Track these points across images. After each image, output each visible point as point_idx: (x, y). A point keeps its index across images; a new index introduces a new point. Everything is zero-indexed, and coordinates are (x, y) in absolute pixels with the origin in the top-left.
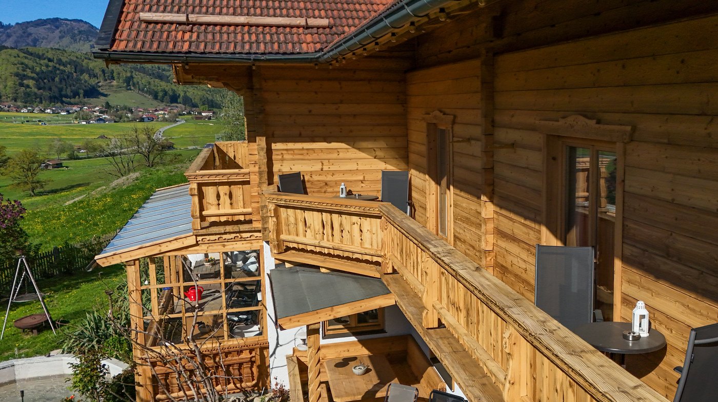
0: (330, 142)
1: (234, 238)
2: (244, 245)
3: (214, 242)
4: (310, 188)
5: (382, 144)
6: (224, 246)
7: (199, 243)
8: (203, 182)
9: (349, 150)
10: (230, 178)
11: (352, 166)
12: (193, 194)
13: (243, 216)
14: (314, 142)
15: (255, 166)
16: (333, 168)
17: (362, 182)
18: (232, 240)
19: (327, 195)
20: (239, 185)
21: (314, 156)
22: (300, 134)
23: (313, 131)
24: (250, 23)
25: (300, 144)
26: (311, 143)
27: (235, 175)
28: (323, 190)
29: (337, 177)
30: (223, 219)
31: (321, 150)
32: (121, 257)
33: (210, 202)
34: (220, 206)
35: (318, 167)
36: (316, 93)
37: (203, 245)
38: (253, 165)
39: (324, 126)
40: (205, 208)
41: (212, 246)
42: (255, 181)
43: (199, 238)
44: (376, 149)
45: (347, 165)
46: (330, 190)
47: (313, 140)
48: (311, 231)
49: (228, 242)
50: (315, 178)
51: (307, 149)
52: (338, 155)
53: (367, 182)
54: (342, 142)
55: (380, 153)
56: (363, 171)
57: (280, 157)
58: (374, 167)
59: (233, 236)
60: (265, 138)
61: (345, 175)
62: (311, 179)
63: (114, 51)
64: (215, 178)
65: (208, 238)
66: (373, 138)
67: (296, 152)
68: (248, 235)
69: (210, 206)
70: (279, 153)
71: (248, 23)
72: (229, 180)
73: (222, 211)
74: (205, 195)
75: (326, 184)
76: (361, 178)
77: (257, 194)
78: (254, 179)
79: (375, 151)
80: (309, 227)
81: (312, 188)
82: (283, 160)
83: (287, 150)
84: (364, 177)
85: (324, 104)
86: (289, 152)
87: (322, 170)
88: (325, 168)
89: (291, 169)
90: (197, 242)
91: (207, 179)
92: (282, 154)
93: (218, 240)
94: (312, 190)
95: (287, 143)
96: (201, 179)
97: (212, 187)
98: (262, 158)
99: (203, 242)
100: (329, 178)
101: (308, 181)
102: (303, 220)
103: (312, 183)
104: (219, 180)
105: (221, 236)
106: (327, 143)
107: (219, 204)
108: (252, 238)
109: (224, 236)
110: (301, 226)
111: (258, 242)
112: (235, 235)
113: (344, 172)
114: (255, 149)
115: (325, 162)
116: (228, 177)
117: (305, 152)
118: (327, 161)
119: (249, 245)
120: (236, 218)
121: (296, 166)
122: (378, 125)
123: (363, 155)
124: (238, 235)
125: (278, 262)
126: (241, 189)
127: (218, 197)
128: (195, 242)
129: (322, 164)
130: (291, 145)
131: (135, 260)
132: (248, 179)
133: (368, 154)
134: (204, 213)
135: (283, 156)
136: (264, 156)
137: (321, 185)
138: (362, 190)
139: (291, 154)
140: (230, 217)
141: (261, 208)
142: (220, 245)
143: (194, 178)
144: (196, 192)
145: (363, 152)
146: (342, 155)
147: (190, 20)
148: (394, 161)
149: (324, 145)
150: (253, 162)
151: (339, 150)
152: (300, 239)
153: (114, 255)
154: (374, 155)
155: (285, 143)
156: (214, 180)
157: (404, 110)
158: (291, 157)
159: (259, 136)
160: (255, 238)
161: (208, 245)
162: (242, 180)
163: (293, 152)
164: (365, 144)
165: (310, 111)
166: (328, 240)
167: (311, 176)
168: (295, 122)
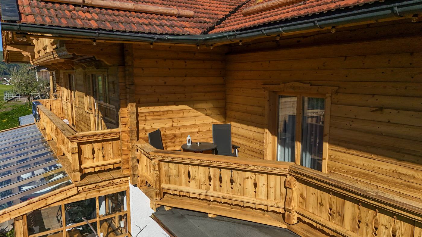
0: (178, 105)
1: (108, 185)
2: (115, 189)
3: (92, 189)
4: (164, 140)
5: (210, 105)
6: (99, 191)
7: (79, 192)
8: (83, 141)
9: (190, 111)
10: (105, 137)
11: (192, 122)
12: (74, 152)
13: (112, 165)
14: (167, 105)
15: (125, 126)
16: (180, 124)
17: (198, 133)
18: (106, 186)
19: (176, 144)
20: (110, 141)
21: (168, 116)
22: (158, 100)
23: (167, 98)
24: (136, 9)
25: (158, 107)
26: (166, 106)
27: (109, 134)
28: (173, 141)
29: (183, 131)
30: (97, 169)
31: (172, 111)
32: (10, 215)
33: (87, 157)
34: (95, 159)
35: (169, 124)
36: (169, 69)
37: (82, 193)
38: (124, 125)
39: (175, 93)
40: (83, 162)
41: (90, 193)
42: (126, 138)
43: (80, 188)
44: (206, 109)
45: (189, 121)
46: (177, 140)
47: (167, 104)
48: (196, 182)
49: (102, 187)
50: (168, 132)
51: (163, 111)
52: (183, 114)
53: (201, 133)
54: (185, 105)
55: (209, 112)
56: (199, 125)
57: (144, 118)
58: (205, 122)
59: (107, 183)
60: (135, 104)
61: (187, 129)
62: (165, 133)
63: (23, 23)
64: (93, 138)
65: (87, 187)
66: (206, 101)
67: (155, 114)
68: (119, 180)
69: (87, 160)
70: (143, 115)
71: (134, 9)
72: (104, 139)
73: (96, 163)
74: (82, 152)
75: (175, 136)
76: (197, 130)
77: (127, 148)
78: (124, 136)
79: (206, 110)
80: (193, 179)
81: (166, 140)
82: (146, 120)
83: (149, 112)
84: (199, 129)
85: (175, 77)
86: (150, 114)
87: (173, 126)
88: (175, 124)
89: (152, 127)
90: (78, 191)
91: (86, 139)
92: (145, 116)
93: (96, 187)
94: (166, 141)
95: (149, 107)
96: (81, 139)
97: (88, 145)
98: (133, 120)
99: (83, 191)
100: (177, 132)
101: (163, 135)
102: (187, 173)
103: (166, 136)
104: (96, 139)
105: (98, 184)
106: (176, 105)
107: (94, 158)
108: (121, 182)
109: (100, 184)
110: (184, 178)
111: (125, 185)
112: (109, 182)
113: (187, 127)
114: (126, 113)
115: (175, 120)
116: (103, 136)
117: (162, 113)
118: (176, 119)
119: (119, 188)
120: (107, 167)
121: (155, 124)
122: (209, 92)
123: (199, 113)
124: (111, 181)
125: (158, 206)
126: (111, 145)
127: (93, 152)
128: (77, 192)
129: (173, 121)
130: (152, 109)
131: (22, 216)
132: (118, 137)
133: (202, 113)
134: (83, 166)
135: (146, 118)
136: (134, 118)
137: (172, 137)
138: (198, 138)
139: (152, 115)
140: (103, 167)
141: (132, 159)
142: (96, 191)
143: (76, 139)
144: (77, 151)
145: (199, 111)
146: (185, 114)
147: (86, 2)
148: (217, 116)
149: (174, 107)
150: (124, 124)
151: (184, 111)
152: (183, 188)
153: (4, 214)
154: (205, 113)
155: (147, 107)
156: (92, 139)
157: (224, 81)
158: (151, 117)
159: (130, 102)
160: (123, 182)
161: (86, 192)
162: (114, 137)
163: (153, 114)
164: (200, 106)
165: (165, 83)
166: (215, 190)
167: (165, 131)
168: (155, 92)
